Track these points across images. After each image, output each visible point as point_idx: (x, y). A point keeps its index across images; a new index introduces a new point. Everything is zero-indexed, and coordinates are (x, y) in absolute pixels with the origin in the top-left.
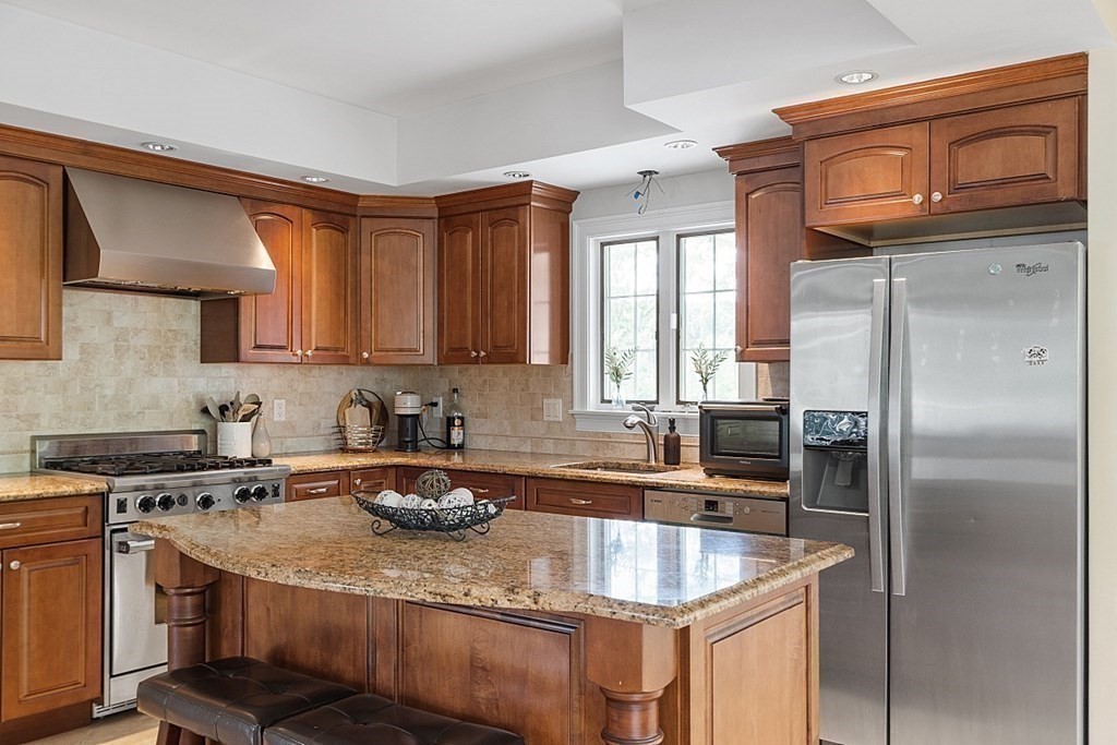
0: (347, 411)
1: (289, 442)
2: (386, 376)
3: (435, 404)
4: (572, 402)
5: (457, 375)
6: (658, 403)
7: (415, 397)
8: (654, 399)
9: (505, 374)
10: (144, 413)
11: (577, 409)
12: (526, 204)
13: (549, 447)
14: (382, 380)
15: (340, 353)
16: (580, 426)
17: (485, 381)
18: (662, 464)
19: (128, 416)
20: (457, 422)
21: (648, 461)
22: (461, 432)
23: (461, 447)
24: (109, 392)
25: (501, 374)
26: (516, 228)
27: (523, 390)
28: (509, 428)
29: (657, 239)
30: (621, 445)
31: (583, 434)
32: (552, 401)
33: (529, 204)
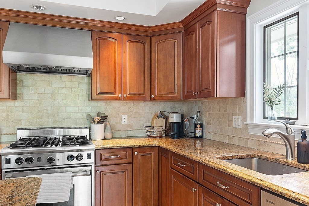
0: (155, 120)
1: (129, 132)
2: (176, 106)
3: (193, 118)
4: (246, 118)
5: (200, 105)
6: (297, 119)
7: (177, 114)
8: (296, 117)
9: (218, 103)
10: (65, 121)
11: (248, 122)
12: (215, 10)
13: (236, 142)
14: (174, 107)
15: (142, 96)
16: (251, 131)
17: (210, 107)
18: (296, 162)
19: (57, 121)
20: (199, 126)
21: (287, 158)
22: (201, 131)
23: (201, 137)
24: (50, 112)
25: (216, 104)
26: (211, 25)
27: (225, 111)
28: (219, 130)
29: (297, 14)
30: (273, 145)
31: (252, 136)
32: (237, 117)
33: (216, 9)
